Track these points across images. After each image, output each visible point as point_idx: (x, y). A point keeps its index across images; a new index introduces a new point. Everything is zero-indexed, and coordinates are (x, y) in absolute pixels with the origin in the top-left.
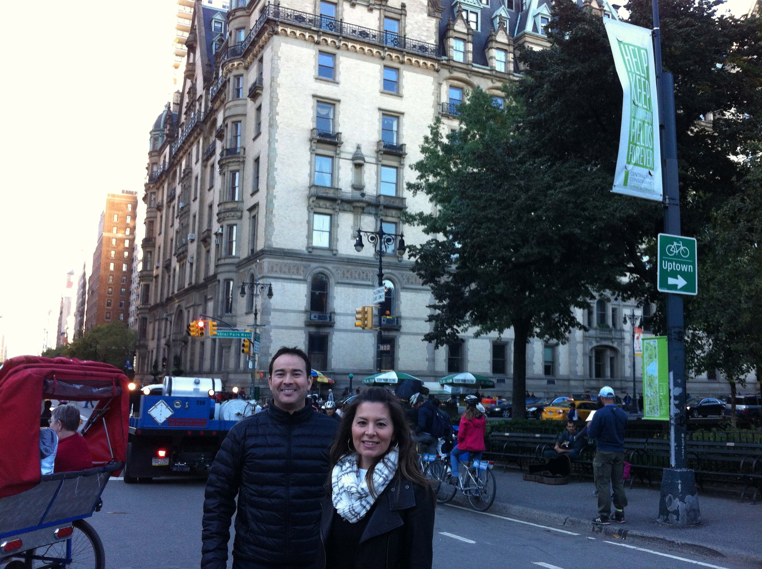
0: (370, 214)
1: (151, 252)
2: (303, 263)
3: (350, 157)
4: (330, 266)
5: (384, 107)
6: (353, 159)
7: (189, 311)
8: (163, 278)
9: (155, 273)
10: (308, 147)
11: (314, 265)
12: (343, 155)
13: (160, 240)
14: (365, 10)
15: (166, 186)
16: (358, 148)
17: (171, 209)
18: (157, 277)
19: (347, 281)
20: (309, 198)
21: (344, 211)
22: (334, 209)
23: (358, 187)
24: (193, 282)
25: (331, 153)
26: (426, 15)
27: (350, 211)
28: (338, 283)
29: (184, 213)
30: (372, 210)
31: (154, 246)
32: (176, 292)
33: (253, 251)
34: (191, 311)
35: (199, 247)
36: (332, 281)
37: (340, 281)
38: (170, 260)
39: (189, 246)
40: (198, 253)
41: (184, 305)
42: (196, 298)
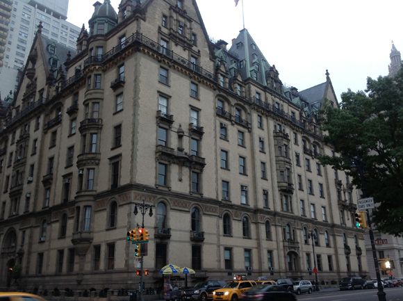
0: (187, 166)
2: (153, 195)
3: (176, 131)
4: (167, 198)
5: (192, 104)
6: (178, 132)
7: (24, 232)
10: (155, 121)
11: (159, 196)
12: (172, 129)
14: (182, 48)
16: (180, 126)
19: (176, 208)
20: (156, 153)
21: (174, 163)
22: (169, 161)
23: (180, 150)
24: (30, 210)
25: (167, 127)
26: (208, 59)
27: (177, 164)
28: (171, 209)
29: (20, 163)
30: (188, 165)
32: (6, 218)
33: (114, 186)
34: (28, 232)
35: (37, 186)
36: (168, 207)
37: (173, 207)
39: (25, 186)
40: (37, 191)
41: (17, 227)
42: (33, 221)
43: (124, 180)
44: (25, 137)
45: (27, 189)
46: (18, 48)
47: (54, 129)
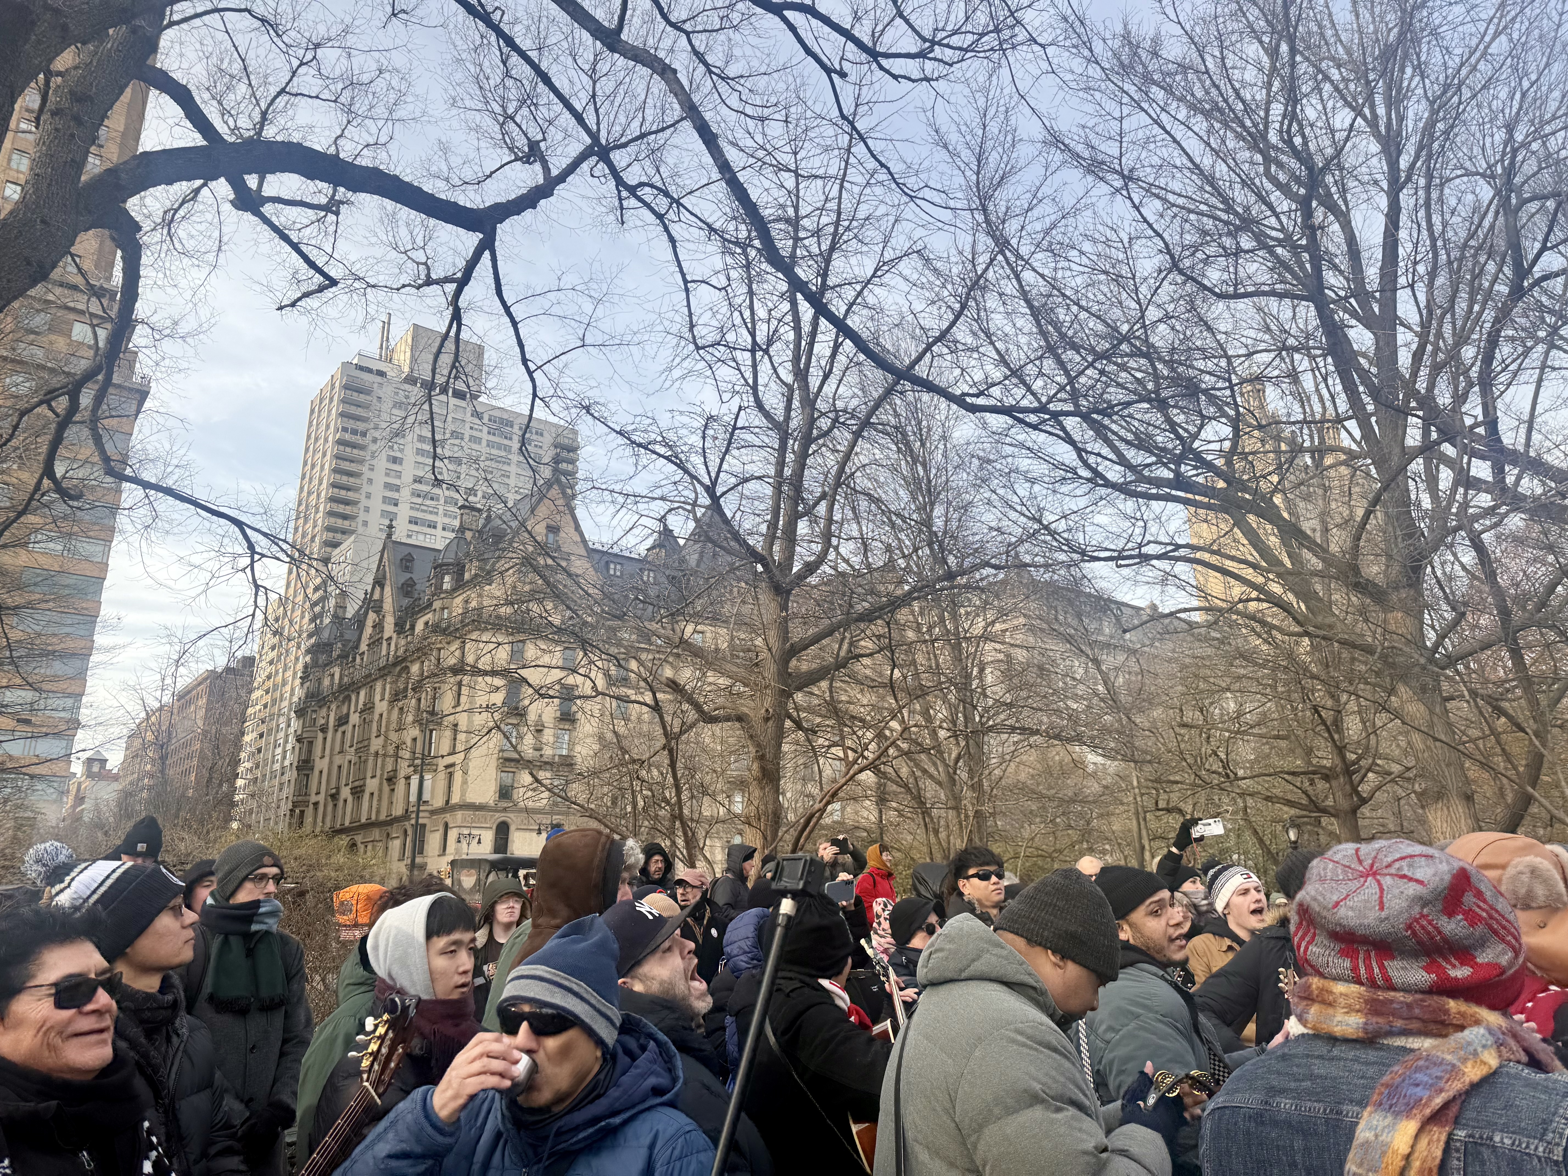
0: (546, 769)
1: (308, 776)
2: (491, 813)
3: (533, 724)
4: (511, 815)
6: (535, 726)
8: (325, 806)
9: (313, 799)
11: (499, 815)
12: (527, 724)
13: (321, 764)
15: (333, 707)
16: (540, 718)
17: (339, 734)
18: (316, 804)
19: (524, 827)
21: (525, 769)
22: (516, 768)
23: (538, 750)
24: (373, 817)
28: (517, 829)
29: (363, 747)
31: (312, 769)
32: (347, 823)
33: (447, 802)
34: (370, 847)
35: (381, 784)
36: (512, 828)
38: (338, 789)
39: (369, 781)
40: (380, 790)
41: (359, 839)
42: (376, 833)
43: (455, 799)
44: (369, 708)
45: (372, 785)
46: (387, 475)
47: (400, 704)
